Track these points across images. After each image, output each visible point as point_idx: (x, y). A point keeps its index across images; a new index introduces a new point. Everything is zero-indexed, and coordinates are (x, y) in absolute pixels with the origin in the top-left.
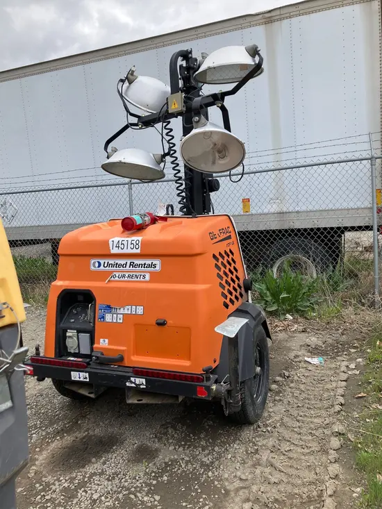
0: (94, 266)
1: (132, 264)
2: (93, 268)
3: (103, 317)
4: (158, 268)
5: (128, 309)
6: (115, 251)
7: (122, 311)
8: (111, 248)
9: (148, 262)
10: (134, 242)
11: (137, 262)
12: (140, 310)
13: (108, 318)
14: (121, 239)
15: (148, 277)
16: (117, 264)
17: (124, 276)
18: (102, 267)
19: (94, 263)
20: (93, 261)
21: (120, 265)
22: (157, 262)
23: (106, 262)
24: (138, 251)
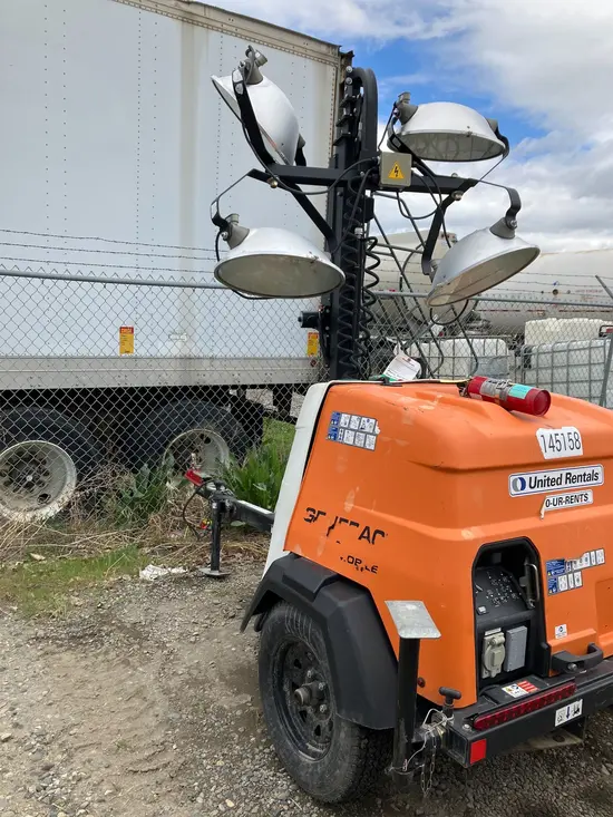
0: (516, 489)
1: (570, 478)
2: (513, 492)
3: (555, 585)
4: (601, 479)
5: (586, 560)
6: (549, 455)
7: (578, 566)
8: (543, 451)
9: (588, 471)
10: (572, 437)
11: (575, 472)
12: (600, 556)
13: (563, 583)
14: (553, 432)
16: (548, 479)
17: (560, 501)
18: (527, 489)
19: (515, 481)
20: (512, 479)
21: (552, 482)
22: (599, 469)
23: (533, 476)
24: (580, 453)
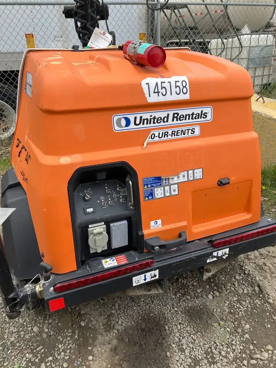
1: (176, 117)
2: (117, 128)
3: (152, 194)
4: (209, 117)
5: (184, 176)
6: (153, 99)
7: (176, 180)
8: (147, 95)
9: (197, 111)
10: (179, 84)
11: (182, 112)
12: (199, 173)
13: (159, 193)
14: (159, 80)
15: (197, 131)
16: (154, 118)
17: (166, 134)
18: (132, 126)
19: (119, 121)
20: (116, 118)
21: (159, 120)
22: (208, 110)
23: (138, 116)
24: (187, 97)
